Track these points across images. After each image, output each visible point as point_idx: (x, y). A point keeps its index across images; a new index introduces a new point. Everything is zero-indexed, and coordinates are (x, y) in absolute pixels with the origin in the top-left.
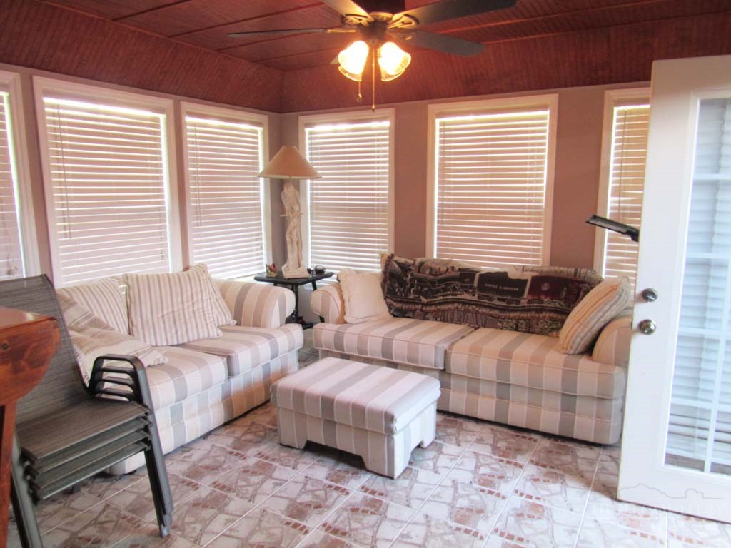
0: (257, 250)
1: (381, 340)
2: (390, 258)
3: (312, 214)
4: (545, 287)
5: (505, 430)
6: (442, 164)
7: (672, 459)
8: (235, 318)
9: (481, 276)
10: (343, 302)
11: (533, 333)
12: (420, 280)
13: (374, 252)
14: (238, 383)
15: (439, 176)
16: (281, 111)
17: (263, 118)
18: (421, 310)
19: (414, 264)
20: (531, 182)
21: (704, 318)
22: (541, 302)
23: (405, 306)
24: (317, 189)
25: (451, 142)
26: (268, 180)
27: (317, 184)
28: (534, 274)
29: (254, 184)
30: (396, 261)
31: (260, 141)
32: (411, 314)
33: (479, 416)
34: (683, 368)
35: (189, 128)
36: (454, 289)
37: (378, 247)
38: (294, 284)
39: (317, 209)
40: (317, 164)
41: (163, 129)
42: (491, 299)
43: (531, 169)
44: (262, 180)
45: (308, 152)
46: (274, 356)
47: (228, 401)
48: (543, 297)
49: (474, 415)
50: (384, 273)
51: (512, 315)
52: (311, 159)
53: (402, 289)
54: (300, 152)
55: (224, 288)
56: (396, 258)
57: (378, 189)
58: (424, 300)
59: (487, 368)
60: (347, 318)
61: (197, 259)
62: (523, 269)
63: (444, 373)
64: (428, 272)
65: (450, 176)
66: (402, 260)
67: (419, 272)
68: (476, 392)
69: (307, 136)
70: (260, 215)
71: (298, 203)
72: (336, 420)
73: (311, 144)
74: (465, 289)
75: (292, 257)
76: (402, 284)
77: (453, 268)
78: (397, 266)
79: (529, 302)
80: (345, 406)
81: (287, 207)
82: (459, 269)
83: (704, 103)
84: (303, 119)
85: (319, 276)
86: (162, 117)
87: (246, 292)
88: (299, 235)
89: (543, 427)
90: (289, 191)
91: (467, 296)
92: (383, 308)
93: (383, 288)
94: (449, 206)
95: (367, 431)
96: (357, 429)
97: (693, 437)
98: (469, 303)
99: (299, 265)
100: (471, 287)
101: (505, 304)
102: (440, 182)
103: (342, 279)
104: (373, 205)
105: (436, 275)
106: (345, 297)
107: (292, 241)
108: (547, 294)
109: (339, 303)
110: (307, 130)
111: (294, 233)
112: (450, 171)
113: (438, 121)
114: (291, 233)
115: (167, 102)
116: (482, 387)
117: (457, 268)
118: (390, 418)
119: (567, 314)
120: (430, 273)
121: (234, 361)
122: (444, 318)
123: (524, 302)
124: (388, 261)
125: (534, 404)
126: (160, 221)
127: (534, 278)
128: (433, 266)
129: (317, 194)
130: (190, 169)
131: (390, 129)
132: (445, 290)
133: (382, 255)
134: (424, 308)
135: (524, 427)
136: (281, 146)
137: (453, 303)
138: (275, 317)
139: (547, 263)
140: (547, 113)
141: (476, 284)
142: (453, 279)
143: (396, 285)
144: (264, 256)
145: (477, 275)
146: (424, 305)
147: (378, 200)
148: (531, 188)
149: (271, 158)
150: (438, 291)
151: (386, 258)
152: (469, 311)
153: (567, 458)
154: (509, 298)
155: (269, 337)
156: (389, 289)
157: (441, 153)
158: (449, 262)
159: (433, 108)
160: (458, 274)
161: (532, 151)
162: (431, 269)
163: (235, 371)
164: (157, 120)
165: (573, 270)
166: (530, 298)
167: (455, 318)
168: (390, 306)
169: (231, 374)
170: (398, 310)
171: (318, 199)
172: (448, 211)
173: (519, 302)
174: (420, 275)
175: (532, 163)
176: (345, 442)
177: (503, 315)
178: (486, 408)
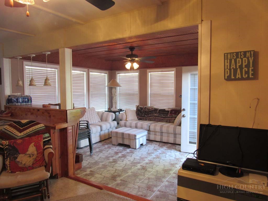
0: (105, 105)
1: (135, 124)
2: (138, 106)
3: (119, 96)
4: (173, 112)
5: (162, 143)
6: (151, 84)
7: (190, 142)
8: (101, 120)
9: (159, 110)
10: (126, 116)
11: (170, 123)
12: (145, 111)
13: (134, 105)
14: (102, 133)
15: (150, 86)
16: (111, 70)
17: (107, 72)
18: (145, 118)
19: (144, 108)
20: (171, 88)
21: (194, 114)
22: (172, 115)
23: (141, 118)
24: (120, 89)
25: (152, 78)
26: (108, 87)
27: (120, 88)
28: (171, 109)
29: (105, 88)
30: (140, 107)
31: (106, 78)
32: (143, 119)
33: (157, 140)
34: (191, 124)
35: (91, 75)
36: (153, 113)
37: (135, 104)
38: (115, 112)
39: (120, 94)
40: (120, 83)
41: (85, 76)
42: (161, 115)
43: (171, 85)
44: (106, 87)
45: (118, 80)
46: (110, 127)
47: (100, 136)
48: (173, 114)
49: (156, 140)
50: (137, 110)
51: (166, 119)
52: (119, 82)
53: (141, 114)
54: (116, 80)
55: (98, 113)
56: (140, 106)
57: (135, 90)
58: (146, 116)
59: (158, 129)
60: (127, 120)
61: (91, 106)
62: (169, 108)
63: (149, 131)
64: (147, 109)
65: (152, 87)
66: (141, 107)
67: (145, 109)
68: (156, 135)
69: (118, 76)
70: (106, 96)
71: (116, 93)
72: (124, 137)
73: (119, 78)
74: (155, 113)
75: (114, 106)
76: (141, 112)
77: (153, 108)
78: (140, 108)
79: (170, 116)
80: (126, 134)
81: (113, 94)
82: (154, 109)
83: (191, 74)
84: (117, 72)
85: (121, 111)
86: (85, 73)
87: (103, 114)
88: (116, 101)
89: (170, 142)
90: (113, 90)
91: (156, 115)
92: (136, 118)
93: (136, 113)
94: (152, 93)
95: (131, 139)
96: (129, 139)
97: (194, 138)
98: (156, 116)
99: (116, 108)
100: (157, 113)
101: (164, 116)
102: (150, 88)
103: (126, 111)
104: (134, 93)
105: (149, 110)
106: (127, 115)
107: (114, 102)
108: (174, 114)
109: (125, 116)
110: (118, 75)
111: (115, 100)
112: (152, 85)
113: (149, 73)
114: (114, 100)
115: (86, 70)
116: (157, 133)
117: (154, 108)
118: (135, 136)
119: (176, 118)
120: (148, 110)
121: (102, 127)
122: (150, 120)
123: (169, 116)
124: (137, 107)
125: (168, 137)
126: (84, 97)
127: (171, 110)
128: (148, 108)
129: (120, 91)
130: (90, 85)
131: (138, 75)
132: (151, 113)
133: (136, 106)
134: (146, 118)
135: (166, 142)
136: (111, 80)
137: (152, 116)
138: (110, 119)
139: (175, 107)
140: (173, 72)
141: (158, 112)
142: (153, 111)
143: (139, 113)
144: (107, 106)
145: (158, 110)
146: (146, 117)
147: (135, 92)
148: (171, 89)
149: (109, 82)
150: (149, 114)
151: (137, 106)
152: (156, 118)
153: (174, 147)
154: (165, 115)
155: (109, 123)
156: (137, 114)
157: (150, 81)
158: (152, 107)
159: (148, 70)
160: (154, 110)
161: (171, 81)
162: (148, 109)
163: (102, 129)
164: (84, 74)
165: (180, 108)
166: (170, 115)
167: (153, 120)
168: (138, 118)
169: (101, 130)
170: (139, 118)
171: (120, 92)
172: (152, 95)
173: (167, 116)
174: (145, 110)
175: (171, 83)
176: (126, 142)
177: (164, 119)
178: (158, 139)
